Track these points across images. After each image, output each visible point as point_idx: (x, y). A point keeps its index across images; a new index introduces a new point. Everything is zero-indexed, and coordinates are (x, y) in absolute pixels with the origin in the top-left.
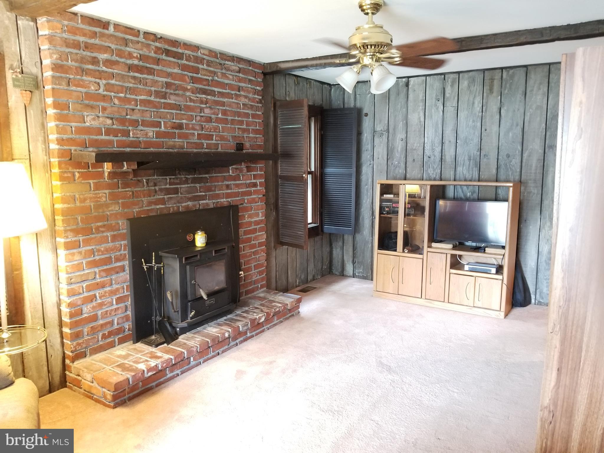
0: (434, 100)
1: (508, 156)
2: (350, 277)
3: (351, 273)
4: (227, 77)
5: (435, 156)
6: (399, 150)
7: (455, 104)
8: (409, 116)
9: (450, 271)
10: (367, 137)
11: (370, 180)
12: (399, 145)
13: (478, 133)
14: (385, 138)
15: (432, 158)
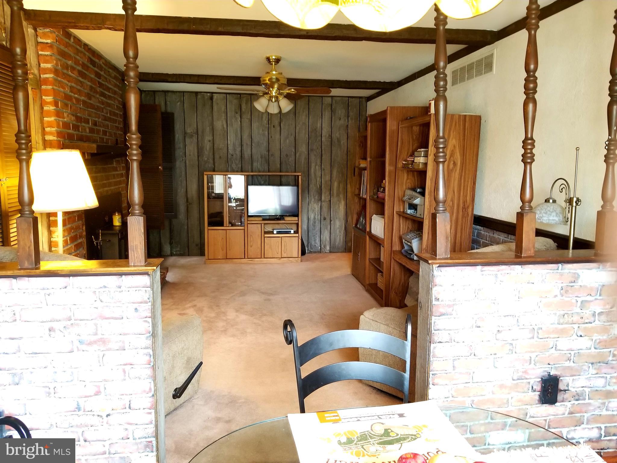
0: (233, 113)
1: (287, 155)
2: (168, 256)
3: (169, 253)
4: (110, 82)
5: (236, 155)
6: (208, 149)
7: (249, 117)
8: (214, 123)
9: (264, 235)
10: (178, 137)
11: (183, 173)
12: (207, 146)
13: (266, 139)
14: (195, 139)
15: (234, 156)
